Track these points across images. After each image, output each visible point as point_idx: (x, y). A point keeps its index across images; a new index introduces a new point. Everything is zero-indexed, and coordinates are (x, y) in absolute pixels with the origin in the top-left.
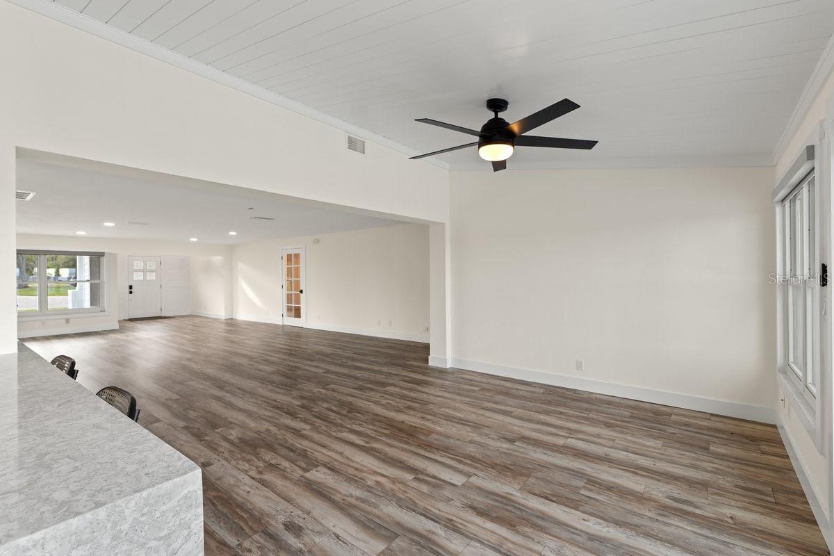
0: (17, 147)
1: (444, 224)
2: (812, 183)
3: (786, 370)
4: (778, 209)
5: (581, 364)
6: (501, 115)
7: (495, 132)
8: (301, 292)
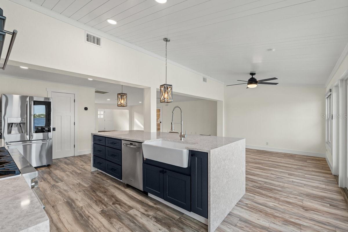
0: (157, 88)
1: (222, 101)
2: (330, 98)
3: (328, 143)
4: (326, 100)
5: (268, 143)
6: (254, 76)
7: (252, 81)
8: (161, 122)
